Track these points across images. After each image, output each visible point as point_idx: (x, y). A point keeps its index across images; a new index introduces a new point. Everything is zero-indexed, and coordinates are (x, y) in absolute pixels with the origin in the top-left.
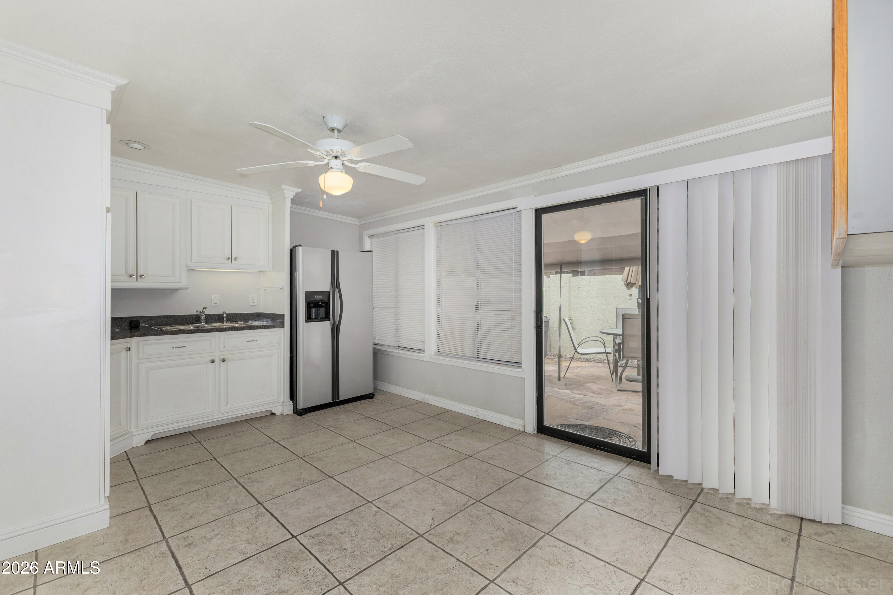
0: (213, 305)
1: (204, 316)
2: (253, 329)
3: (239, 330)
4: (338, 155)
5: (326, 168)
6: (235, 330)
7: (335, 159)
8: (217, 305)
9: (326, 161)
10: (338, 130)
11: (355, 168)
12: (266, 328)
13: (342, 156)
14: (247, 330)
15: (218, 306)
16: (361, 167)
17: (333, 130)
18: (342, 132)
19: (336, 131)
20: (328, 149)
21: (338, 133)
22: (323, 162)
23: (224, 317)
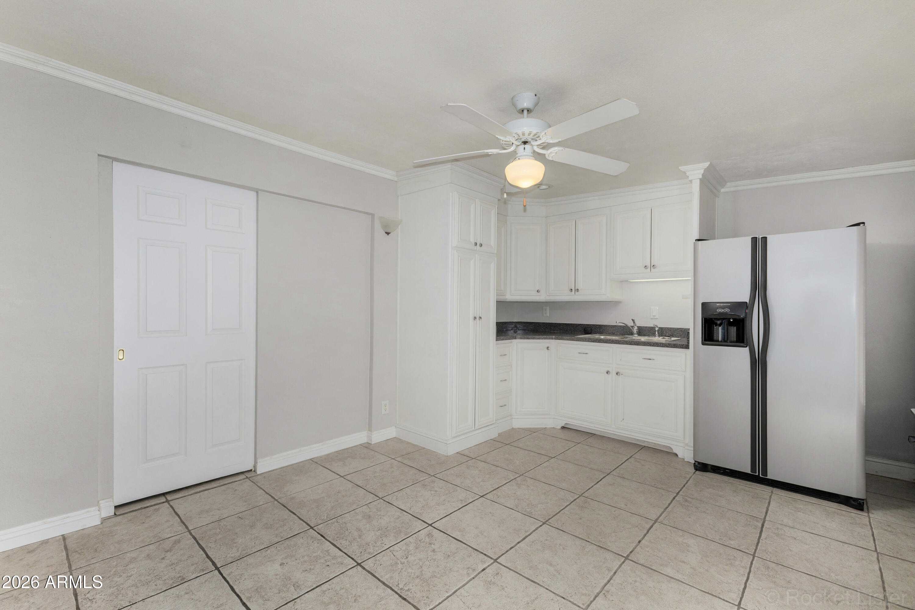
0: (652, 317)
1: (637, 328)
2: (649, 346)
3: (633, 345)
4: (529, 140)
5: (513, 156)
6: (630, 344)
7: (524, 144)
8: (655, 317)
9: (513, 148)
10: (528, 111)
11: (545, 155)
12: (664, 347)
13: (533, 140)
14: (642, 345)
15: (657, 318)
16: (552, 154)
17: (523, 111)
18: (533, 111)
19: (525, 112)
20: (520, 132)
21: (528, 113)
22: (507, 150)
23: (655, 331)
